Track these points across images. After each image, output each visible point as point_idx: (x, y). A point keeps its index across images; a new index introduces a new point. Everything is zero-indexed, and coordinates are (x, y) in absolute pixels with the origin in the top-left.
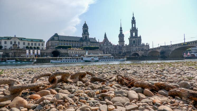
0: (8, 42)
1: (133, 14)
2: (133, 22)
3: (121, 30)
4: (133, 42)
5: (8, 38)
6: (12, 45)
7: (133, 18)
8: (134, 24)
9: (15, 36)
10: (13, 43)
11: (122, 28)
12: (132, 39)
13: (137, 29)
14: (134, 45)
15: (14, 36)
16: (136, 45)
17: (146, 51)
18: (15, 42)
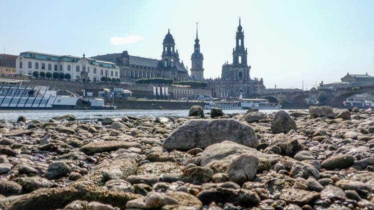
0: (74, 66)
1: (240, 21)
2: (240, 35)
3: (197, 46)
4: (238, 74)
5: (74, 60)
6: (80, 73)
7: (240, 28)
8: (240, 41)
9: (84, 55)
10: (81, 70)
11: (198, 41)
12: (237, 68)
13: (245, 50)
14: (241, 81)
15: (83, 57)
16: (245, 80)
17: (290, 94)
18: (84, 68)
